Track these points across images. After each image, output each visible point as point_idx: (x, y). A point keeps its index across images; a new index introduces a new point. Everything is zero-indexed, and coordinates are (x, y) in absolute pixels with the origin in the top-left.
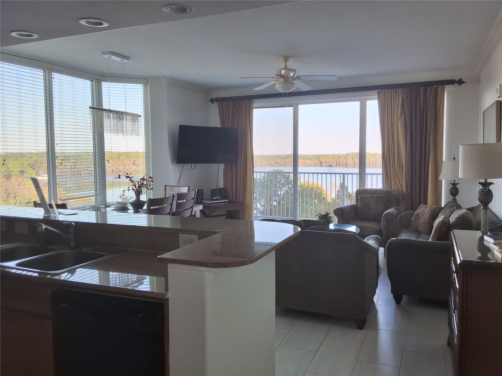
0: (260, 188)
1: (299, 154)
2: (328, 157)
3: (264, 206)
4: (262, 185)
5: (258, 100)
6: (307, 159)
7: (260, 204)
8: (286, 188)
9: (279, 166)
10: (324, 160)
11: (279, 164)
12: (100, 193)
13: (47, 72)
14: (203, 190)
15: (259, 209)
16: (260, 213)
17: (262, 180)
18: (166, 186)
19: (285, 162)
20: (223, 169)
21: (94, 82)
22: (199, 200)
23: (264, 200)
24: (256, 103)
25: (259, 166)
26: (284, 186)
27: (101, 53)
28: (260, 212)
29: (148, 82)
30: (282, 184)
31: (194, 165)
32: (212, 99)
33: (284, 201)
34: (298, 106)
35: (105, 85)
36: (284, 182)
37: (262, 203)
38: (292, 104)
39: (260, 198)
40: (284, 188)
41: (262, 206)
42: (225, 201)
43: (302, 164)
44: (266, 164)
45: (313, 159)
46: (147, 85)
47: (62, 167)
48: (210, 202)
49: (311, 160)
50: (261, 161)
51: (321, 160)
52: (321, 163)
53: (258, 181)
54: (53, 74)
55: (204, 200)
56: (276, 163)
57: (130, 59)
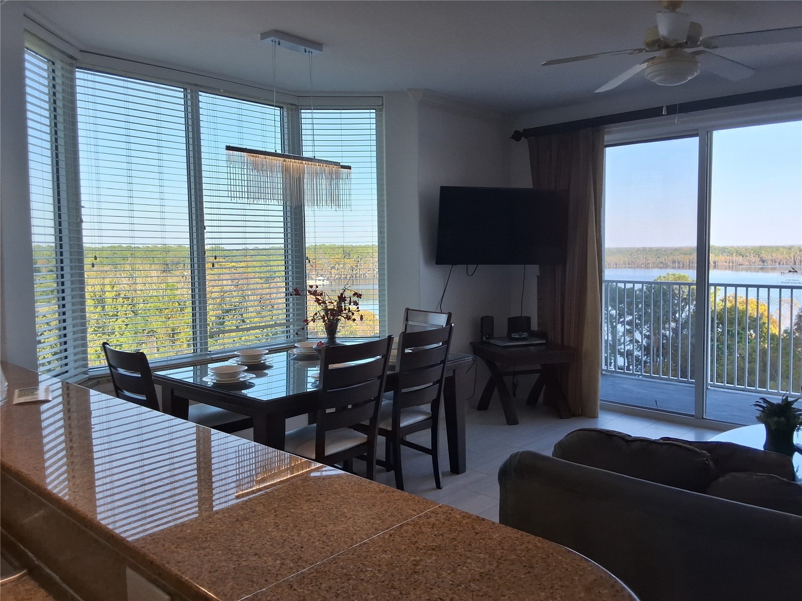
0: (640, 306)
1: (711, 244)
2: (777, 250)
3: (648, 337)
4: (646, 300)
5: (614, 127)
6: (734, 255)
7: (641, 333)
8: (691, 306)
9: (679, 267)
10: (769, 256)
11: (679, 263)
12: (294, 320)
13: (189, 91)
14: (493, 317)
15: (639, 342)
16: (641, 349)
17: (645, 292)
18: (407, 310)
19: (691, 259)
20: (537, 276)
21: (285, 110)
22: (484, 339)
23: (648, 327)
24: (609, 133)
25: (641, 267)
26: (687, 303)
27: (259, 36)
28: (640, 347)
29: (383, 104)
30: (685, 299)
31: (472, 267)
32: (517, 132)
33: (688, 329)
34: (711, 135)
35: (305, 115)
36: (687, 295)
37: (644, 332)
38: (697, 130)
39: (641, 322)
40: (687, 306)
41: (643, 337)
42: (538, 342)
43: (725, 264)
44: (654, 263)
45: (748, 254)
46: (381, 110)
47: (216, 271)
48: (504, 345)
49: (743, 256)
50: (646, 259)
51: (764, 255)
52: (763, 261)
53: (638, 292)
54: (200, 95)
55: (494, 338)
56: (674, 262)
57: (324, 48)
